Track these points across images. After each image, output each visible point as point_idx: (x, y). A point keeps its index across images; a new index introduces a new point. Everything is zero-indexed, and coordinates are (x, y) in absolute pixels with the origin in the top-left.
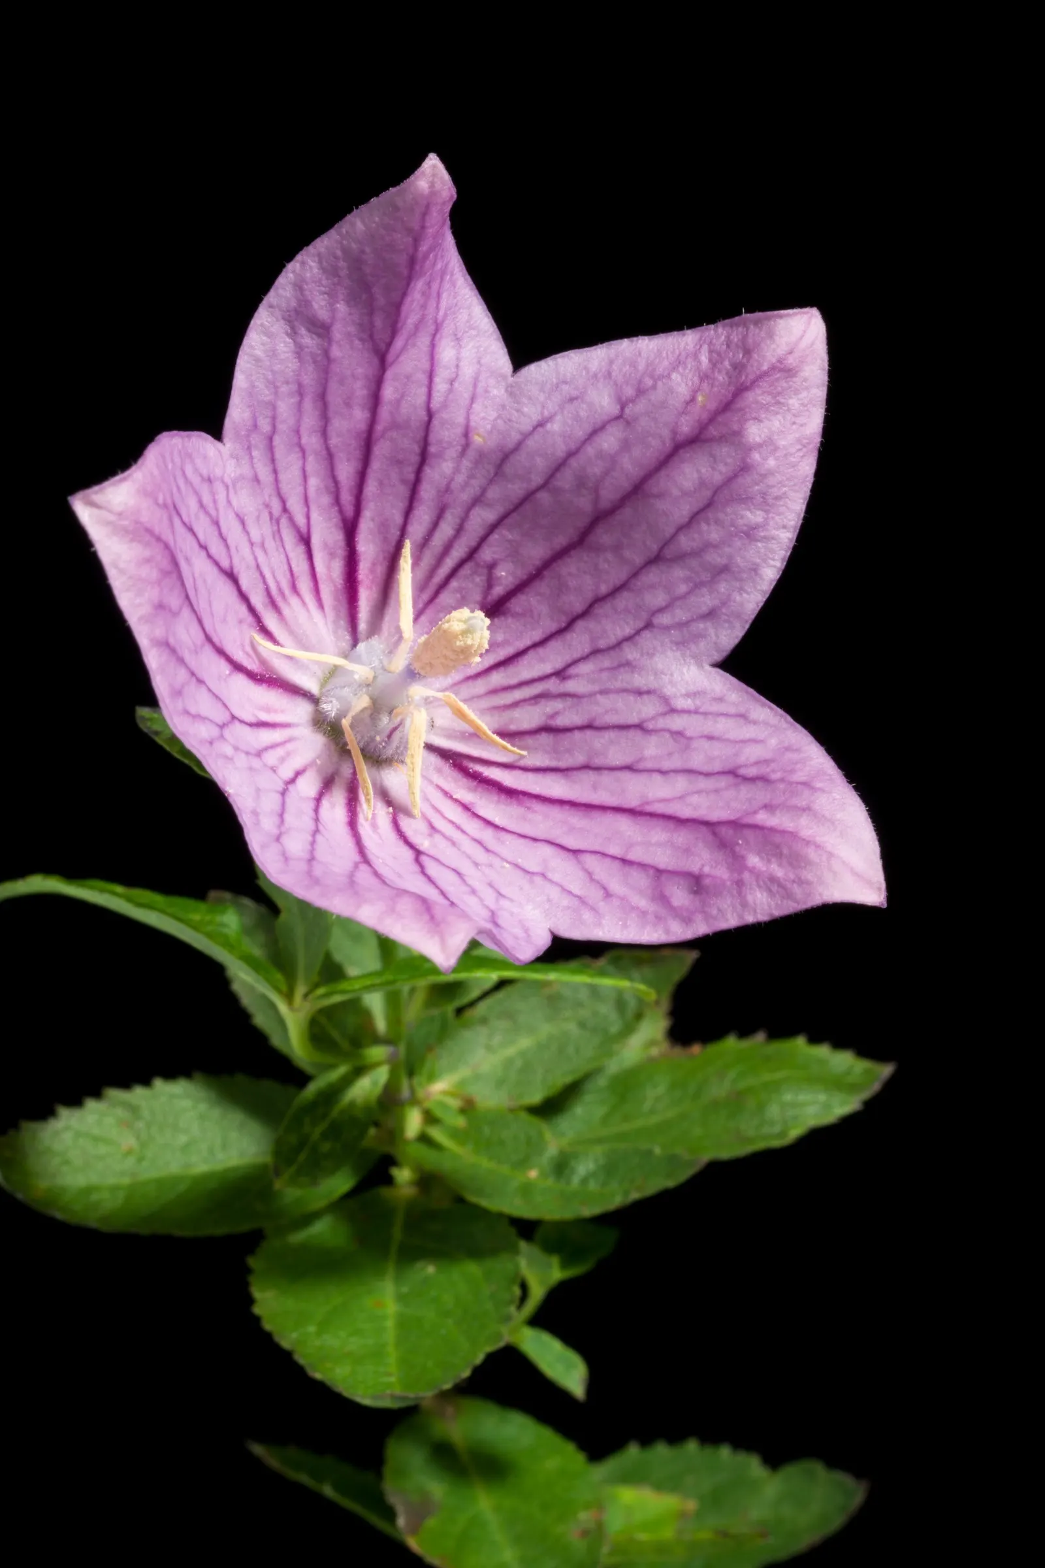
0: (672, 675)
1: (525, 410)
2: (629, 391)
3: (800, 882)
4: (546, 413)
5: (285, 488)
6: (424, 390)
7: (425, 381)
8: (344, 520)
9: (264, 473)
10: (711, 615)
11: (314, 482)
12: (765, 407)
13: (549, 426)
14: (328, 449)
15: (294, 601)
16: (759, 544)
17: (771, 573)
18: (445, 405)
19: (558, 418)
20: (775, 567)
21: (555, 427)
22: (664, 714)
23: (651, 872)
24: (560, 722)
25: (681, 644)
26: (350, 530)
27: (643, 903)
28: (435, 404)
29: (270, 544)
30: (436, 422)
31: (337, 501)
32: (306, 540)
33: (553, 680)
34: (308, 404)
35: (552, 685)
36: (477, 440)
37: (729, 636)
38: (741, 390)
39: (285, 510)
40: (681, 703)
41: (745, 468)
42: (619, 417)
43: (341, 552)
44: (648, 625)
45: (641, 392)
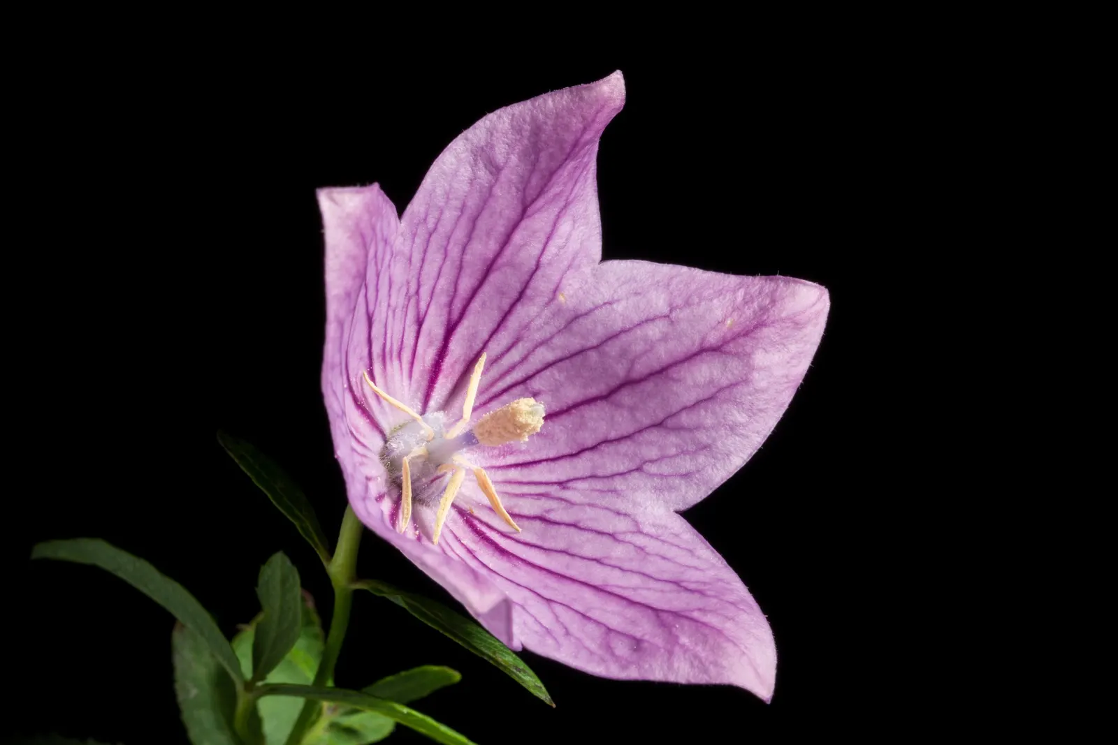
0: (646, 508)
1: (602, 290)
2: (679, 301)
4: (616, 298)
5: (424, 277)
6: (540, 246)
7: (544, 240)
8: (449, 321)
9: (416, 258)
10: (686, 476)
11: (443, 283)
12: (773, 344)
13: (615, 306)
14: (461, 261)
15: (396, 363)
16: (737, 438)
17: (738, 461)
18: (550, 264)
19: (624, 303)
20: (741, 457)
21: (619, 307)
22: (633, 533)
24: (553, 516)
25: (658, 490)
26: (450, 330)
27: (593, 646)
28: (544, 259)
29: (399, 313)
30: (539, 273)
31: (450, 304)
32: (420, 323)
33: (555, 488)
34: (464, 222)
35: (553, 490)
36: (561, 298)
37: (695, 495)
38: (761, 325)
39: (417, 293)
40: (646, 529)
41: (745, 381)
42: (667, 316)
43: (438, 344)
44: (639, 469)
45: (688, 303)
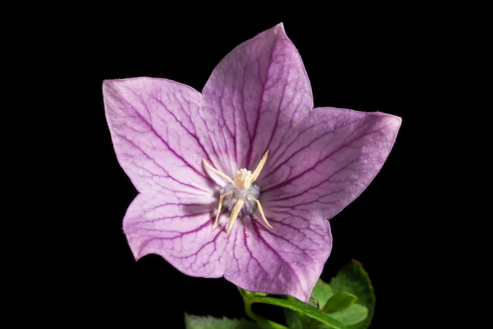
0: (315, 218)
1: (310, 121)
2: (339, 125)
3: (286, 286)
4: (315, 124)
5: (226, 117)
6: (278, 102)
7: (280, 100)
8: (249, 136)
9: (217, 110)
10: (333, 203)
11: (238, 120)
12: (370, 143)
13: (314, 128)
14: (243, 110)
15: (225, 155)
16: (354, 186)
17: (354, 197)
18: (285, 110)
19: (318, 126)
20: (356, 195)
21: (315, 129)
22: (306, 228)
23: (261, 269)
24: (285, 222)
25: (323, 209)
26: (252, 139)
27: (252, 277)
28: (281, 108)
29: (217, 133)
30: (281, 115)
31: (247, 129)
32: (234, 138)
33: (290, 209)
34: (236, 92)
35: (289, 210)
36: (294, 125)
37: (335, 212)
38: (364, 134)
39: (225, 124)
40: (312, 227)
41: (357, 160)
42: (333, 132)
43: (248, 147)
44: (317, 201)
45: (342, 125)
